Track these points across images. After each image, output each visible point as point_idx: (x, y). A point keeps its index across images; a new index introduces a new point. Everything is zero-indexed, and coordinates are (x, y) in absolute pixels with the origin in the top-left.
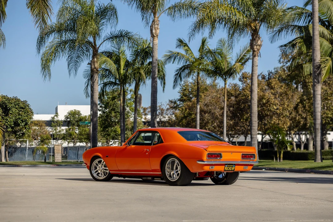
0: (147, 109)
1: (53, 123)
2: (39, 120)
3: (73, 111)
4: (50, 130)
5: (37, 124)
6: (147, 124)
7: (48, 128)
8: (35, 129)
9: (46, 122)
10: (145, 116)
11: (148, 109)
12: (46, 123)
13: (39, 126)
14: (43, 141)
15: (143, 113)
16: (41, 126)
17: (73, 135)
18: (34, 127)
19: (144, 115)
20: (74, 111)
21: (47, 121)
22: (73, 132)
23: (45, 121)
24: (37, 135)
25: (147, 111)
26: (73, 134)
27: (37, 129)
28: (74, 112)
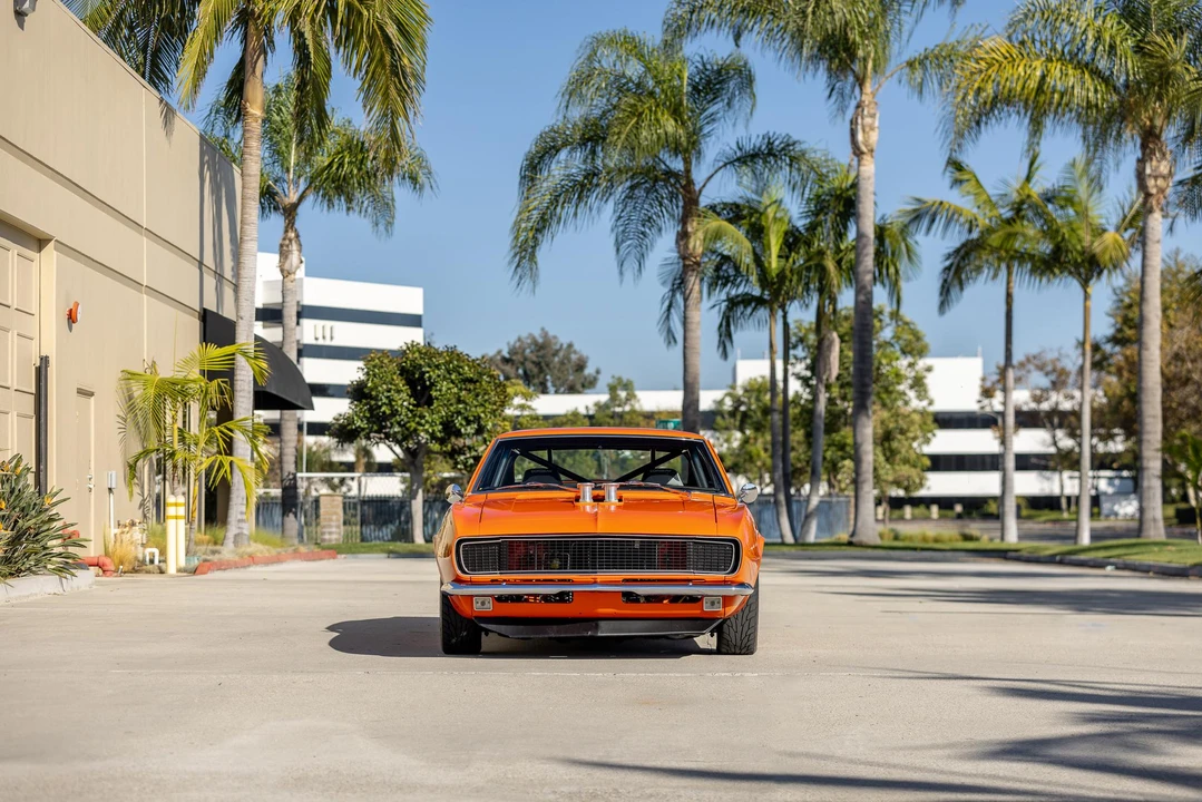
1: (719, 419)
2: (674, 409)
3: (755, 379)
10: (1004, 395)
15: (996, 385)
17: (755, 457)
19: (1000, 390)
20: (760, 380)
26: (758, 455)
28: (761, 385)
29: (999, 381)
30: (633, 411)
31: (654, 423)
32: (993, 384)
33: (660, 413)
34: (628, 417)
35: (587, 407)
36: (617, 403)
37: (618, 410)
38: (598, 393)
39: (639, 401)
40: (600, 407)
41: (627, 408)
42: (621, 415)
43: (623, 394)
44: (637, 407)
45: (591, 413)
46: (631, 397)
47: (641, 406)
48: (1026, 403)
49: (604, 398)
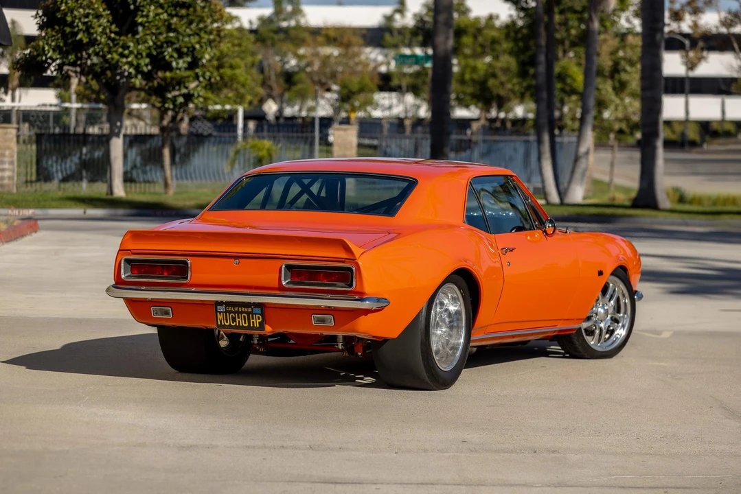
1: (387, 37)
2: (341, 25)
4: (380, 58)
5: (335, 40)
6: (701, 44)
7: (371, 53)
8: (328, 57)
9: (364, 32)
10: (693, 18)
12: (364, 36)
13: (342, 44)
14: (346, 97)
15: (686, 8)
16: (347, 46)
18: (326, 49)
19: (691, 14)
21: (369, 30)
23: (361, 29)
24: (333, 76)
27: (336, 54)
29: (689, 3)
30: (298, 27)
31: (320, 39)
32: (683, 6)
33: (327, 29)
34: (293, 33)
35: (251, 22)
36: (282, 16)
37: (284, 24)
38: (260, 6)
39: (304, 16)
40: (264, 21)
41: (293, 23)
42: (286, 31)
43: (289, 8)
44: (303, 22)
45: (255, 27)
46: (297, 12)
47: (307, 22)
48: (717, 27)
49: (268, 11)
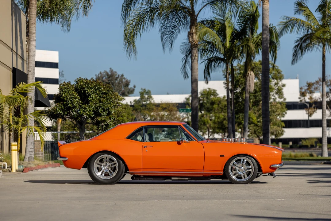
0: (313, 84)
1: (187, 106)
2: (168, 102)
3: (206, 90)
4: (185, 116)
5: (166, 109)
6: (314, 105)
7: (180, 114)
8: (163, 116)
9: (178, 105)
10: (310, 95)
11: (315, 85)
12: (177, 107)
13: (169, 110)
15: (307, 91)
17: (206, 123)
18: (162, 112)
19: (309, 93)
20: (208, 90)
21: (179, 104)
22: (207, 120)
23: (176, 104)
25: (313, 87)
26: (208, 122)
27: (166, 114)
28: (208, 92)
29: (308, 89)
30: (150, 104)
31: (160, 108)
32: (305, 90)
33: (162, 104)
34: (148, 106)
35: (131, 102)
36: (144, 100)
37: (144, 103)
38: (135, 96)
39: (153, 99)
40: (136, 102)
41: (148, 102)
42: (145, 105)
43: (146, 96)
44: (152, 101)
45: (132, 104)
46: (150, 97)
47: (154, 101)
49: (138, 98)
